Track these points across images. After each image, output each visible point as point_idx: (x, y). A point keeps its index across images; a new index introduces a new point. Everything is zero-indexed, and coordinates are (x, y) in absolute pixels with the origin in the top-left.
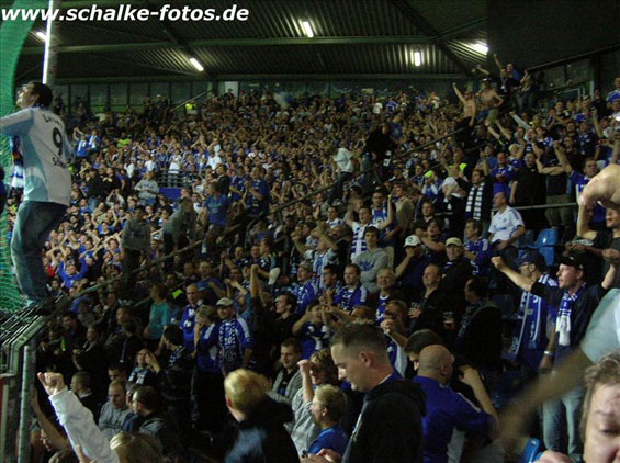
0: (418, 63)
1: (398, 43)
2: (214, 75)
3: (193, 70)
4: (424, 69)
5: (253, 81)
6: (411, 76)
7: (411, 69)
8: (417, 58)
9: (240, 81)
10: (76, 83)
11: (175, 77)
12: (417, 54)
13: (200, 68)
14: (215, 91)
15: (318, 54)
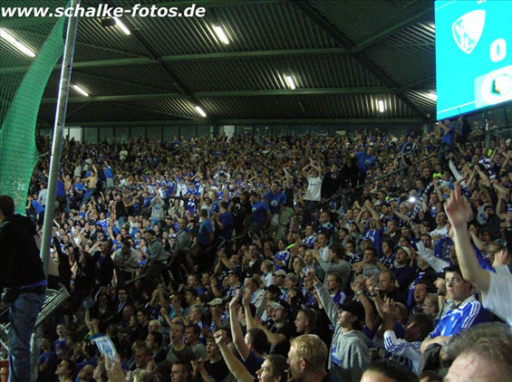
0: (382, 110)
1: (364, 94)
2: (215, 120)
3: (198, 116)
4: (387, 115)
5: (247, 125)
6: (377, 121)
7: (376, 114)
8: (381, 106)
9: (236, 125)
10: (104, 126)
11: (182, 122)
12: (381, 102)
13: (203, 114)
14: (216, 134)
15: (300, 103)
